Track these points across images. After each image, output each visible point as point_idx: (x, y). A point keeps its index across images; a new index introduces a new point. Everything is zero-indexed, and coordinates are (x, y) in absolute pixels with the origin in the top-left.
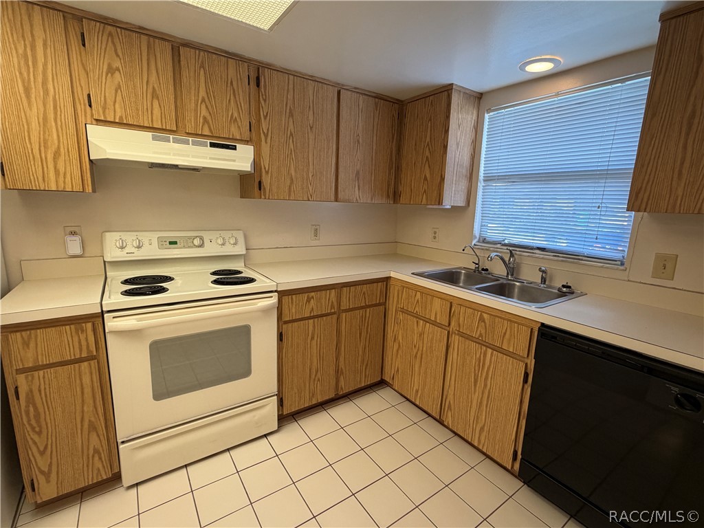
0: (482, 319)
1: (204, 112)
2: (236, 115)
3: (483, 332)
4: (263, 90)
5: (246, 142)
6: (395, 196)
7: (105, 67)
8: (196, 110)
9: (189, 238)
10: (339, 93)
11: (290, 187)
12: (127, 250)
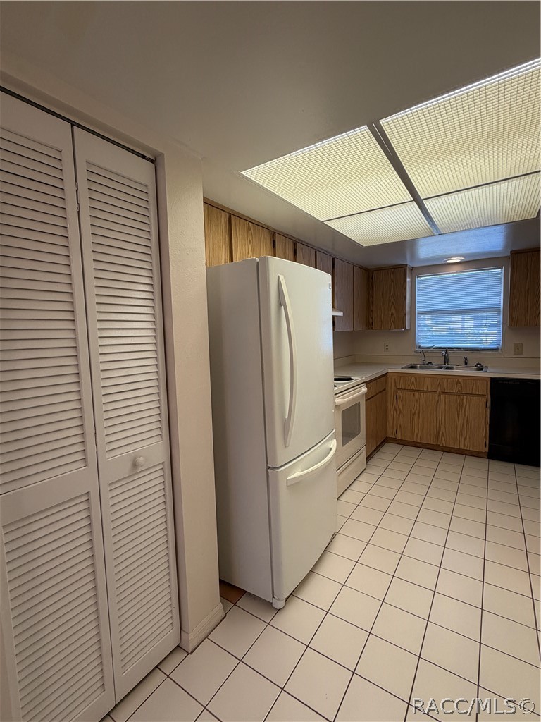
0: (458, 382)
3: (460, 389)
6: (369, 325)
10: (353, 268)
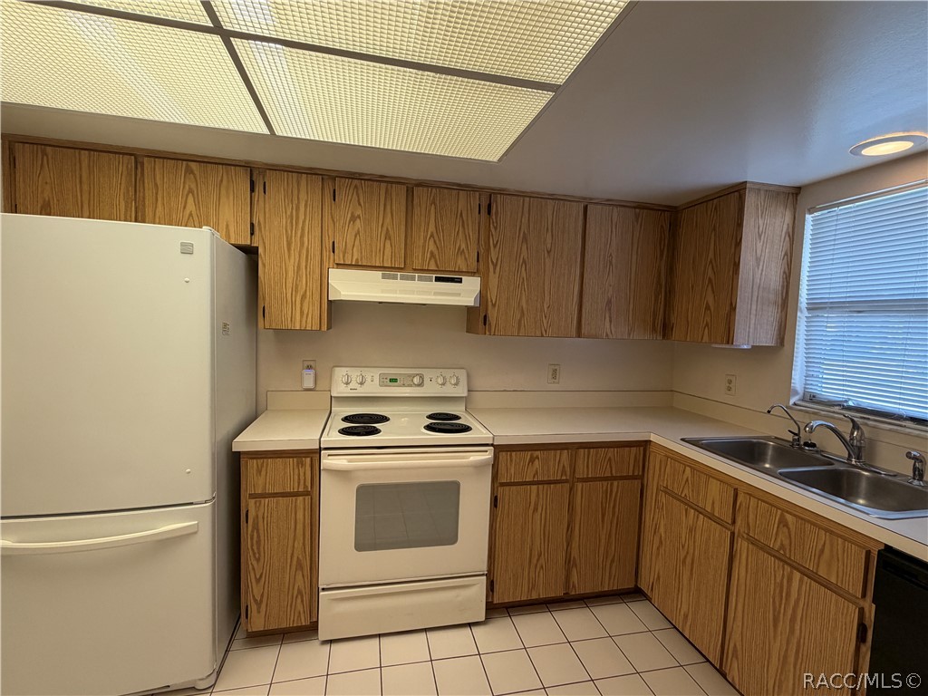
0: (783, 523)
1: (432, 247)
2: (463, 246)
3: (786, 542)
4: (494, 217)
5: (473, 274)
6: (666, 330)
7: (349, 215)
8: (424, 247)
9: (409, 376)
10: (586, 208)
11: (520, 321)
12: (351, 386)
